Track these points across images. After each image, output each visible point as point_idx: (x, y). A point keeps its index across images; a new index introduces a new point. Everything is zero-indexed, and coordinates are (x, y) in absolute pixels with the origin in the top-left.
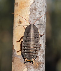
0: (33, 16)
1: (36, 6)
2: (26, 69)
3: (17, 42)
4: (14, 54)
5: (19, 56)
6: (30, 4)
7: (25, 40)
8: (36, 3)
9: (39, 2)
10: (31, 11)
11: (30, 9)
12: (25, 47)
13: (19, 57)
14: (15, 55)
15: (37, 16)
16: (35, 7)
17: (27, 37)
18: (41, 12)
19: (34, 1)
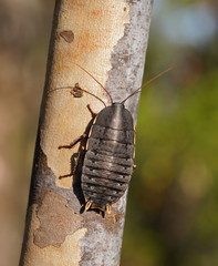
0: (119, 78)
1: (129, 50)
2: (84, 230)
3: (60, 148)
4: (47, 182)
5: (63, 190)
6: (114, 43)
7: (96, 147)
8: (129, 40)
9: (138, 38)
10: (115, 63)
11: (113, 56)
12: (92, 168)
13: (64, 195)
14: (49, 185)
15: (128, 79)
16: (126, 52)
17: (101, 140)
18: (138, 66)
19: (125, 35)
